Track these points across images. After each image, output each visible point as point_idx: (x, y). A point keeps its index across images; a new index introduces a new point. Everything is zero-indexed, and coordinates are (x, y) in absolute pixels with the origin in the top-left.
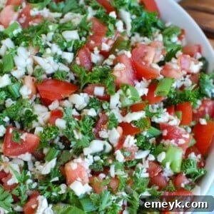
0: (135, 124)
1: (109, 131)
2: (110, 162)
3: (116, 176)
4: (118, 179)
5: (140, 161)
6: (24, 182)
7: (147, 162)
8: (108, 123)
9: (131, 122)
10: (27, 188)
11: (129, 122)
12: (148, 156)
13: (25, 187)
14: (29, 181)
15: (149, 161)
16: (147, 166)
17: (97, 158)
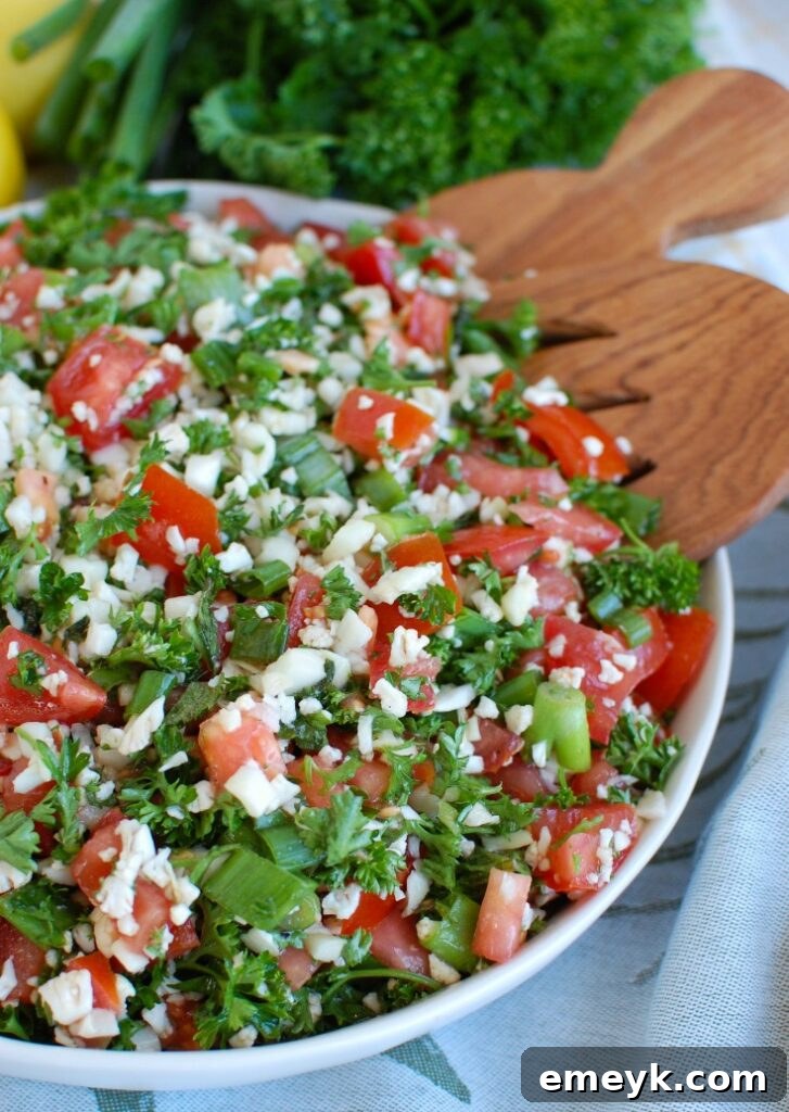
0: (411, 608)
1: (334, 624)
2: (358, 707)
3: (377, 754)
4: (384, 765)
5: (451, 717)
6: (72, 780)
7: (474, 722)
8: (327, 599)
9: (398, 602)
10: (83, 801)
11: (391, 601)
12: (476, 702)
13: (76, 795)
14: (87, 775)
15: (482, 721)
16: (476, 735)
17: (311, 705)
